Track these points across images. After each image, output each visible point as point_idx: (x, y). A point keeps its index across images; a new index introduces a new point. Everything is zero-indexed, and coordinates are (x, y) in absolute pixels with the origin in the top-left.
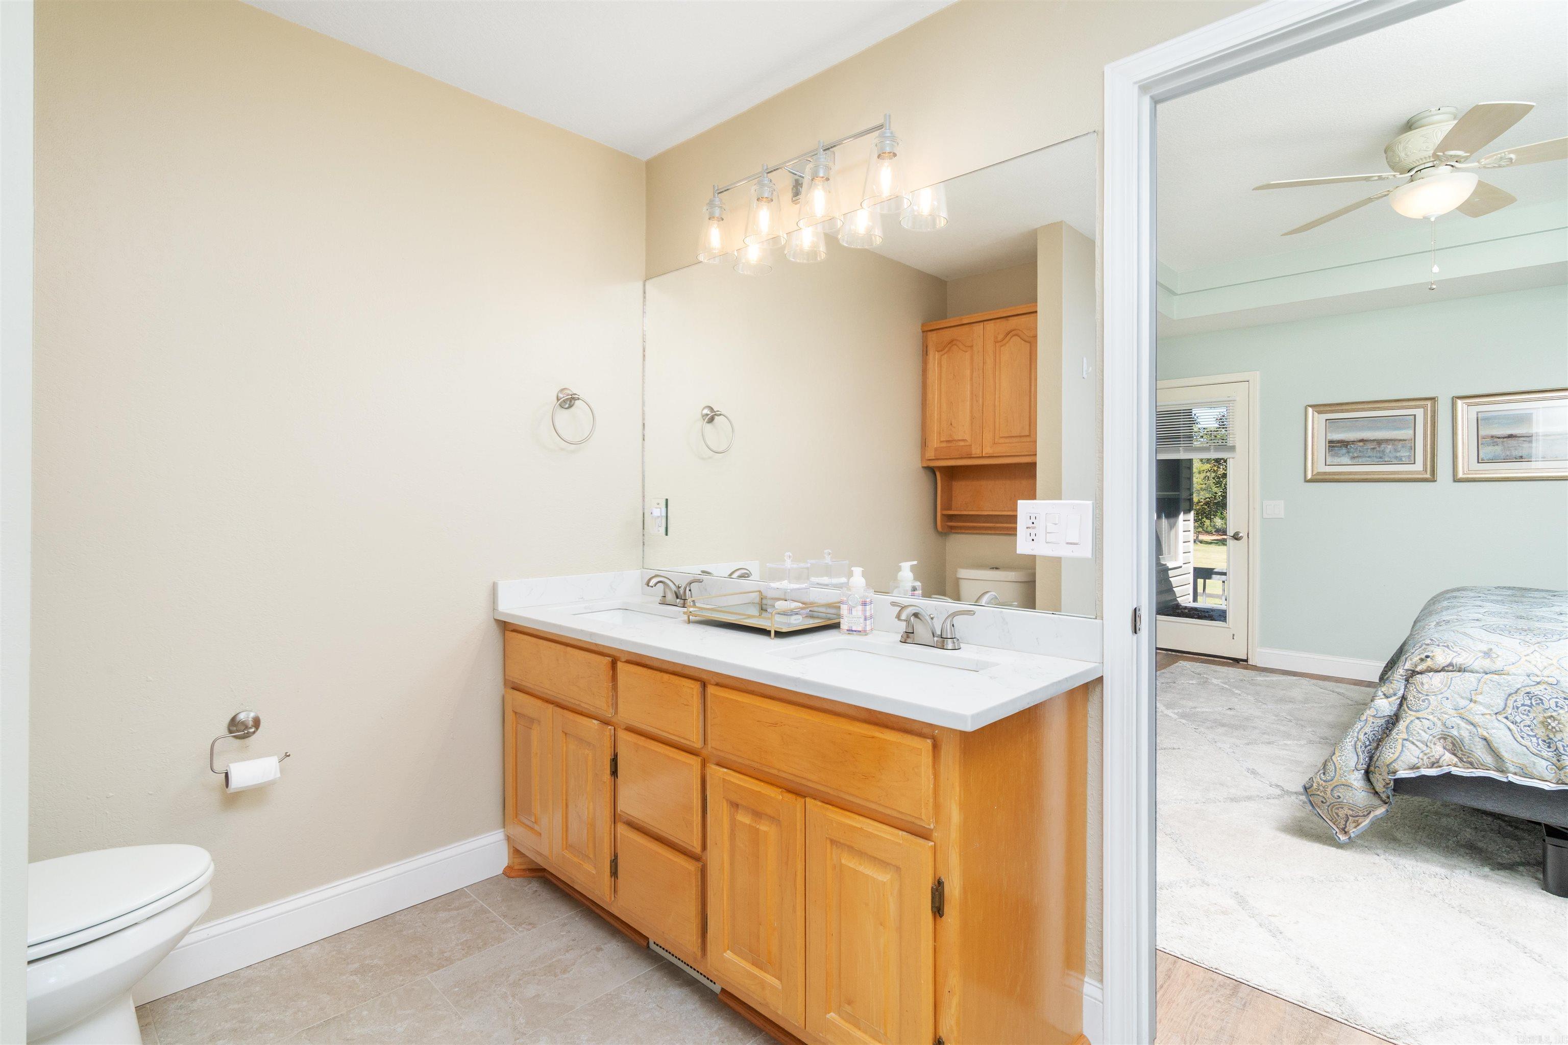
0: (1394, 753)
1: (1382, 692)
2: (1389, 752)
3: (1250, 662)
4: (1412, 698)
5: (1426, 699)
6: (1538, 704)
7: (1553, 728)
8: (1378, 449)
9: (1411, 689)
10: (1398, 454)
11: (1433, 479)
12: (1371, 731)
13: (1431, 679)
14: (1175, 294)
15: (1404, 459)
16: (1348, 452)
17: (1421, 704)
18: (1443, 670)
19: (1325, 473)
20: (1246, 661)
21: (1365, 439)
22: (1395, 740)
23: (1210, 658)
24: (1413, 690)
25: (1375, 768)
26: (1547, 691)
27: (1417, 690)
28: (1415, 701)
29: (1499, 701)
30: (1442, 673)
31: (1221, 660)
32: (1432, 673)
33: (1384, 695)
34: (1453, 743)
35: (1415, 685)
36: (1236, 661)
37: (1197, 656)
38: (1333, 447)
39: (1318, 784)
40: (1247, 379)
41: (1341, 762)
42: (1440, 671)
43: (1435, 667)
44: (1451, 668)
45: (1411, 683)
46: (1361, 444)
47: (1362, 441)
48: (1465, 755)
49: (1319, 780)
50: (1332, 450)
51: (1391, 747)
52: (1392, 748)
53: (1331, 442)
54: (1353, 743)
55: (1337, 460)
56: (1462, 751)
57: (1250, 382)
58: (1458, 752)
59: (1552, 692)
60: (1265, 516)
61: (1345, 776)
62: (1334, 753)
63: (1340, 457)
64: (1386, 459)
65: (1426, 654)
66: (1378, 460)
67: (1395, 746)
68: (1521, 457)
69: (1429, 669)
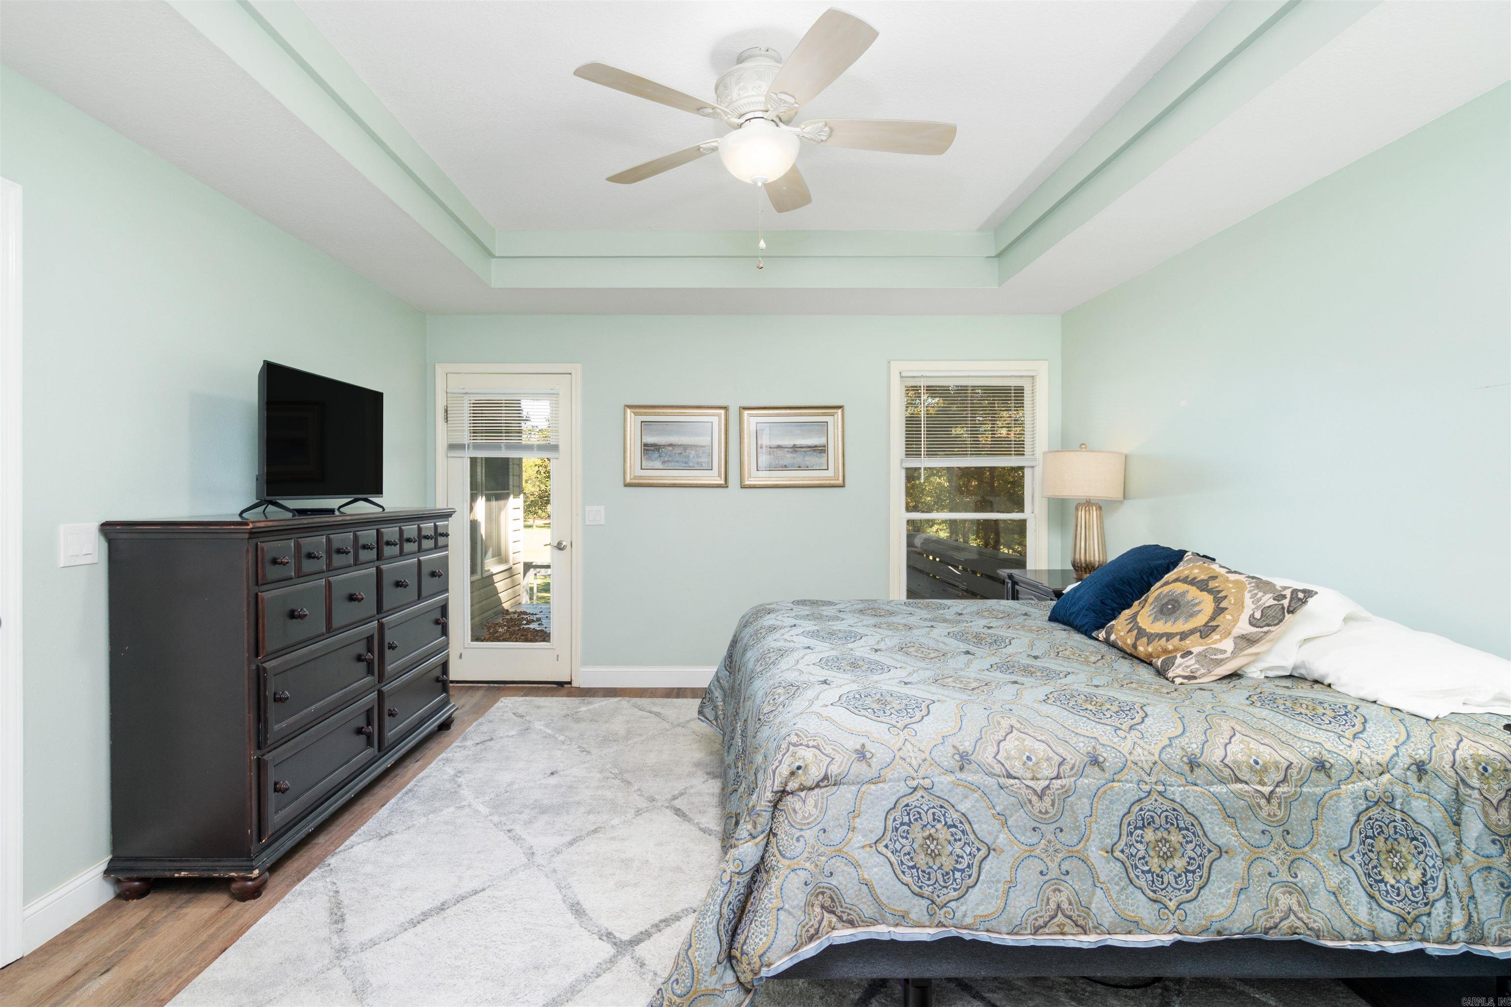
0: (768, 935)
1: (748, 831)
2: (761, 934)
3: (574, 684)
4: (783, 836)
5: (801, 836)
6: (916, 820)
7: (932, 851)
8: (684, 454)
9: (781, 819)
10: (700, 460)
11: (725, 486)
12: (736, 897)
13: (804, 801)
14: (494, 256)
15: (704, 465)
16: (660, 456)
17: (795, 846)
18: (818, 786)
19: (641, 477)
20: (570, 683)
21: (674, 443)
22: (768, 911)
23: (534, 685)
24: (784, 821)
25: (742, 955)
26: (924, 799)
27: (789, 822)
28: (787, 840)
29: (878, 823)
30: (816, 790)
31: (545, 685)
32: (805, 792)
33: (751, 834)
34: (831, 898)
35: (785, 813)
36: (561, 684)
37: (521, 685)
38: (648, 450)
39: (671, 1003)
40: (569, 371)
41: (700, 959)
42: (813, 789)
43: (809, 784)
44: (825, 783)
45: (781, 810)
46: (670, 448)
47: (671, 445)
48: (844, 912)
49: (671, 996)
50: (647, 454)
51: (763, 923)
52: (764, 927)
53: (646, 445)
54: (715, 923)
55: (650, 464)
56: (841, 906)
57: (573, 374)
58: (837, 909)
59: (929, 800)
60: (588, 523)
61: (706, 981)
62: (690, 946)
63: (653, 461)
64: (690, 465)
65: (797, 764)
66: (683, 465)
67: (769, 921)
68: (786, 466)
69: (802, 787)
